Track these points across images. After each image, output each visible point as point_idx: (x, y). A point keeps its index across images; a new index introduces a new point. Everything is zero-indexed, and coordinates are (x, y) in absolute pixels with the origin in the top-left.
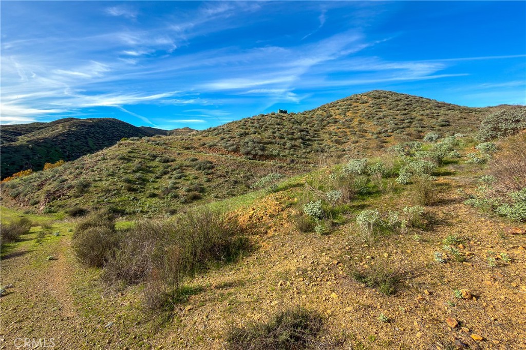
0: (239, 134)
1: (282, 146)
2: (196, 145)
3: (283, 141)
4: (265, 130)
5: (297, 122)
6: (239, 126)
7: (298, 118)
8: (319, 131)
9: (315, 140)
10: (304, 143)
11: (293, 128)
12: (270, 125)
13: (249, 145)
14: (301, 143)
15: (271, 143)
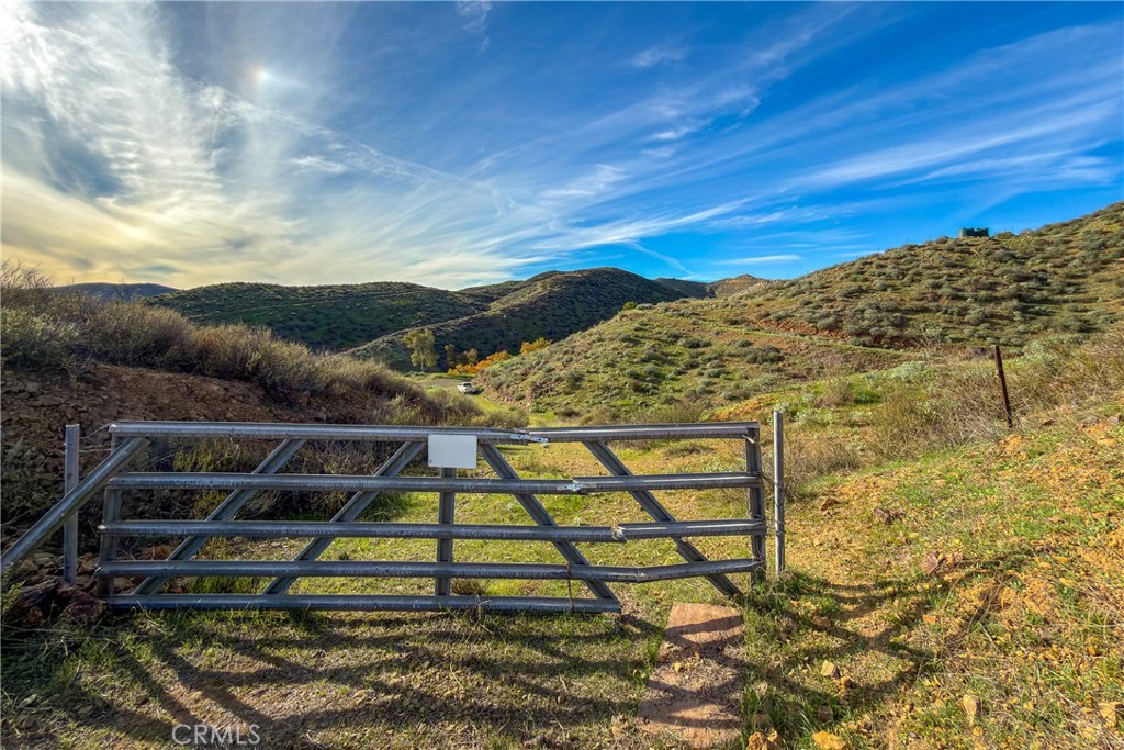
0: (844, 291)
1: (955, 318)
2: (752, 317)
3: (962, 304)
4: (913, 281)
5: (1013, 256)
6: (847, 277)
7: (1018, 247)
8: (1084, 277)
9: (1066, 301)
10: (1024, 310)
11: (997, 272)
12: (929, 268)
13: (866, 315)
14: (1016, 308)
15: (924, 310)
